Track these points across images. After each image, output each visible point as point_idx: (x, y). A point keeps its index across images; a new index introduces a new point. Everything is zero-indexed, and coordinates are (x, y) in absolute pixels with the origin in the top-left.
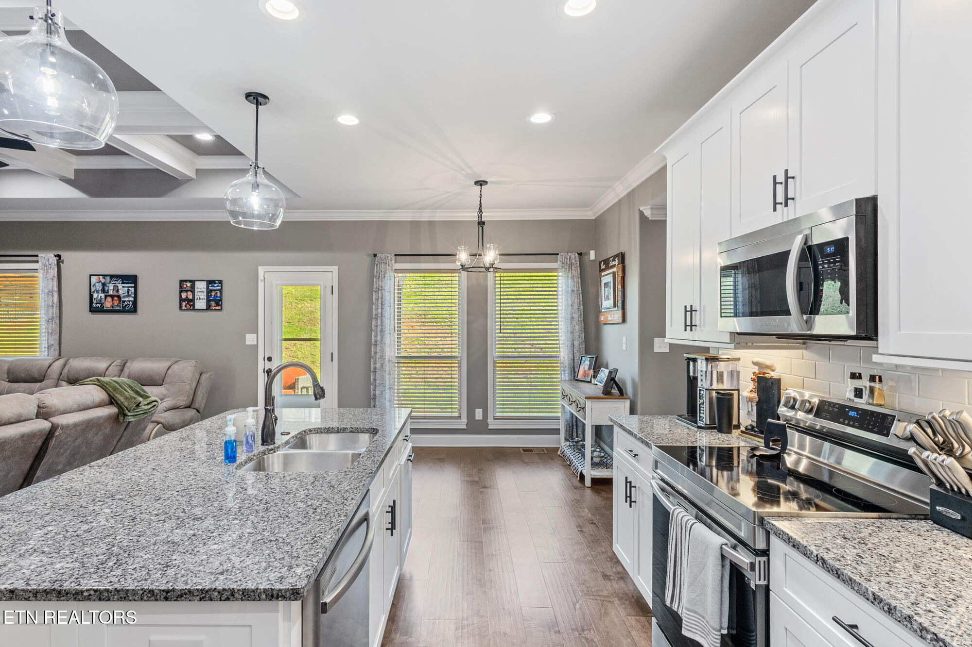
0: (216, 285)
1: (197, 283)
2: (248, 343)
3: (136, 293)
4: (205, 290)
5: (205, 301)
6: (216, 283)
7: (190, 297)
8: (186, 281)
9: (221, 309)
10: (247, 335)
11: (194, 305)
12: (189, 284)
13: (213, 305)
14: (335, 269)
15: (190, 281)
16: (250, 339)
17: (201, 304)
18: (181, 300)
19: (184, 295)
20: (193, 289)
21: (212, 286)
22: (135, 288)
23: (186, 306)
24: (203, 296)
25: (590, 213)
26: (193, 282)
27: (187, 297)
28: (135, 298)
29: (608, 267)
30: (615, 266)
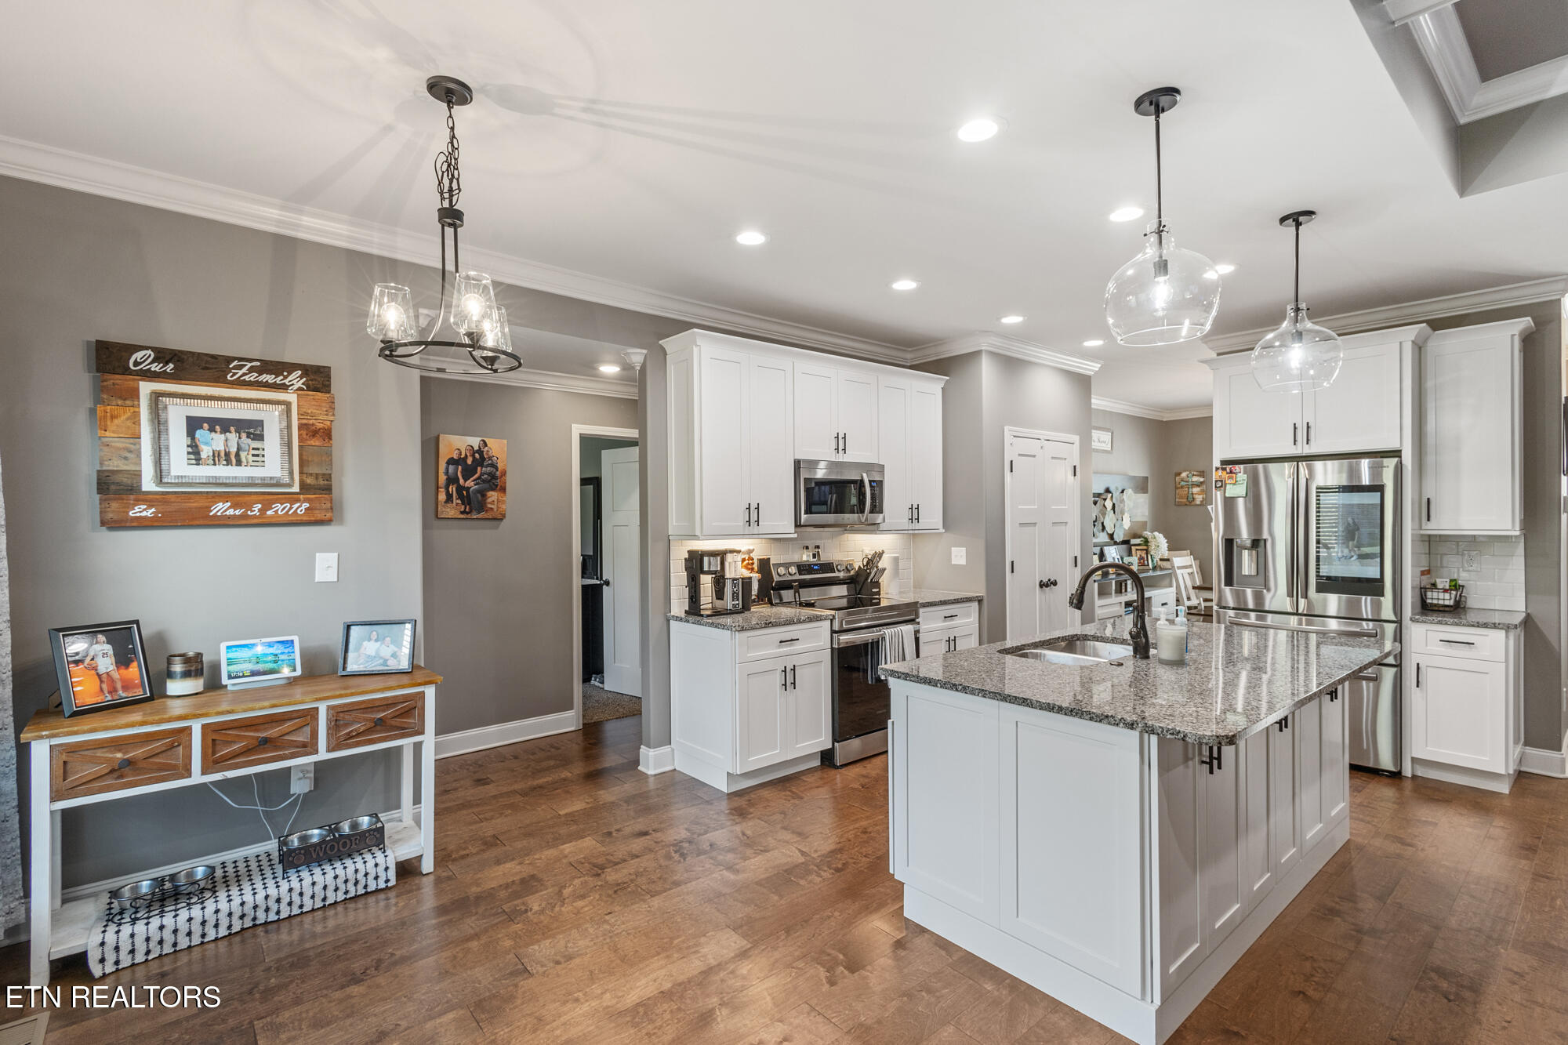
29: (220, 379)
30: (284, 387)
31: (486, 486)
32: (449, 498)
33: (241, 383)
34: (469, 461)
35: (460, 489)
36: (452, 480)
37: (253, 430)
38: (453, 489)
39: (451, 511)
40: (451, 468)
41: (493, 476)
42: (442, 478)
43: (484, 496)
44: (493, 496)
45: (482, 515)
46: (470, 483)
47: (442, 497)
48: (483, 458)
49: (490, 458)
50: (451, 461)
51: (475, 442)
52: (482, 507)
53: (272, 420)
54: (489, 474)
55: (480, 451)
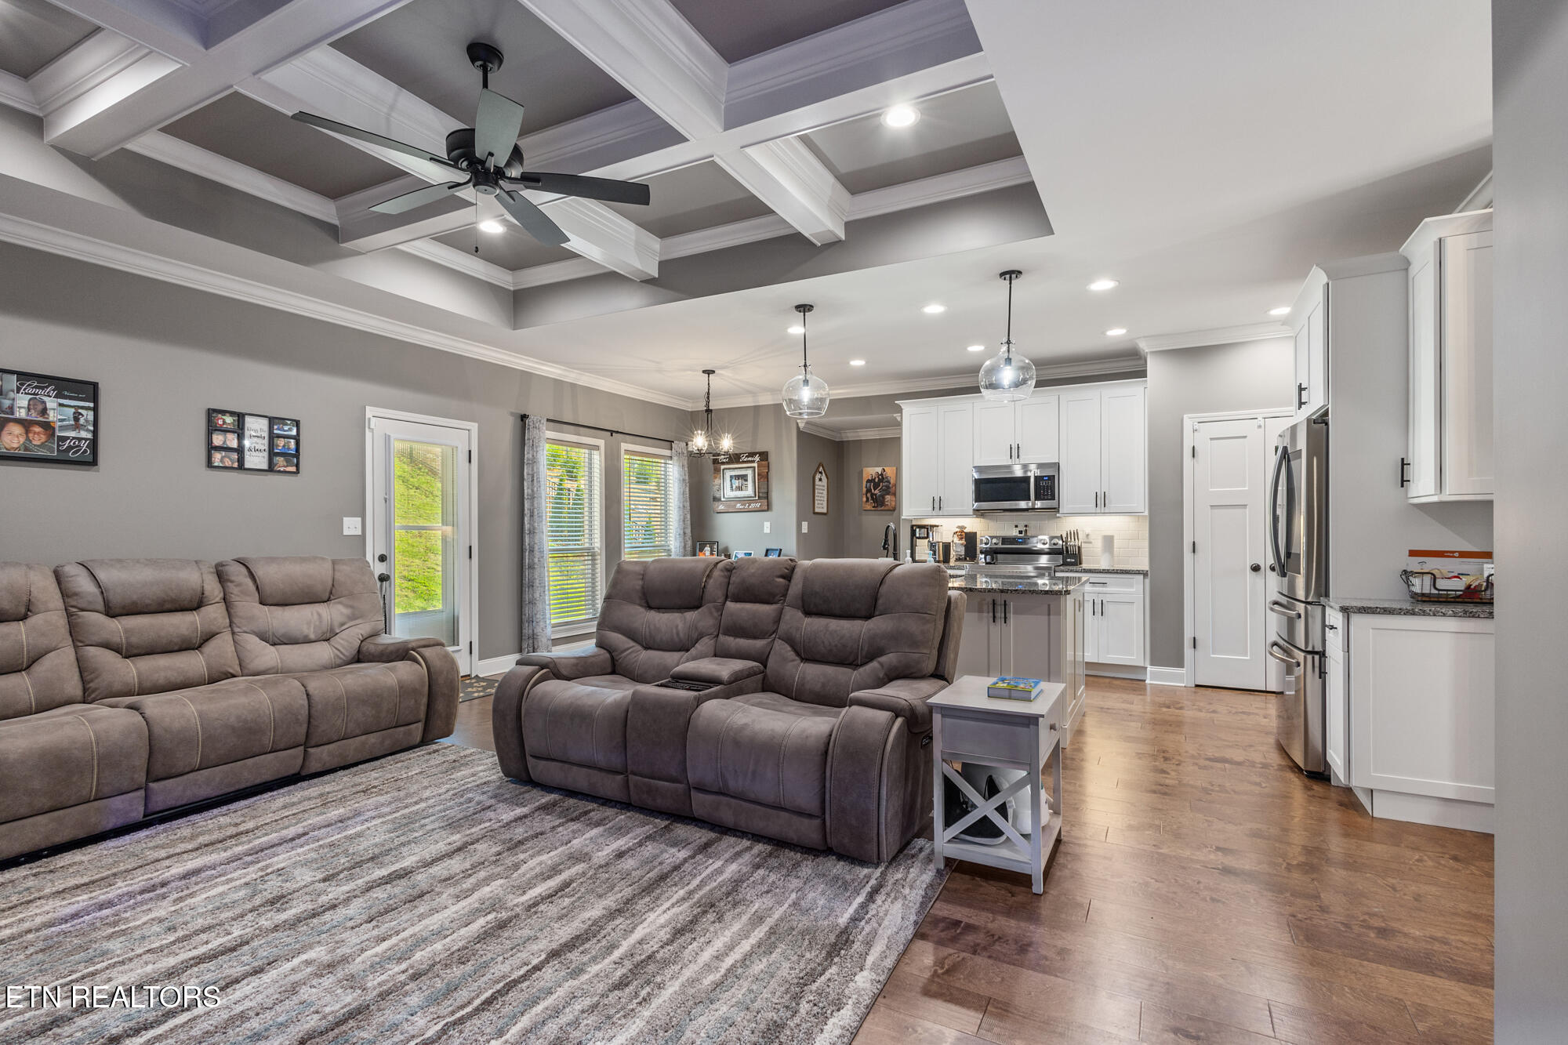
0: (286, 428)
1: (248, 419)
2: (346, 532)
3: (96, 423)
4: (266, 434)
5: (266, 454)
6: (287, 424)
7: (234, 444)
8: (223, 412)
9: (298, 472)
10: (345, 519)
11: (241, 460)
12: (229, 420)
13: (281, 464)
14: (474, 427)
15: (232, 413)
16: (351, 526)
17: (256, 459)
18: (211, 448)
19: (218, 439)
20: (240, 431)
21: (278, 429)
22: (95, 410)
23: (222, 461)
24: (263, 444)
25: (690, 405)
26: (240, 417)
27: (225, 442)
28: (95, 432)
29: (738, 462)
30: (753, 462)
31: (884, 493)
32: (867, 499)
33: (744, 462)
34: (877, 480)
35: (872, 495)
36: (869, 490)
37: (744, 478)
38: (869, 495)
39: (869, 507)
40: (868, 484)
41: (888, 487)
42: (865, 490)
43: (884, 498)
44: (888, 498)
45: (883, 508)
46: (877, 492)
47: (865, 499)
48: (883, 478)
49: (886, 478)
50: (868, 481)
51: (879, 470)
52: (882, 503)
53: (749, 473)
54: (886, 486)
55: (882, 475)
